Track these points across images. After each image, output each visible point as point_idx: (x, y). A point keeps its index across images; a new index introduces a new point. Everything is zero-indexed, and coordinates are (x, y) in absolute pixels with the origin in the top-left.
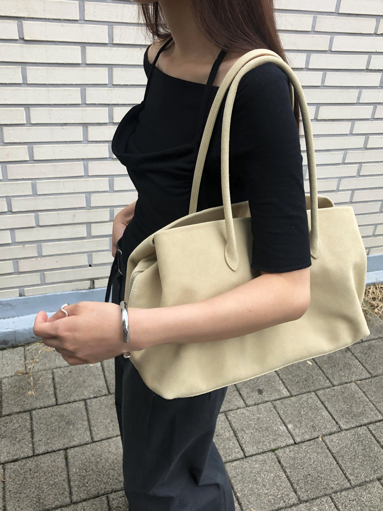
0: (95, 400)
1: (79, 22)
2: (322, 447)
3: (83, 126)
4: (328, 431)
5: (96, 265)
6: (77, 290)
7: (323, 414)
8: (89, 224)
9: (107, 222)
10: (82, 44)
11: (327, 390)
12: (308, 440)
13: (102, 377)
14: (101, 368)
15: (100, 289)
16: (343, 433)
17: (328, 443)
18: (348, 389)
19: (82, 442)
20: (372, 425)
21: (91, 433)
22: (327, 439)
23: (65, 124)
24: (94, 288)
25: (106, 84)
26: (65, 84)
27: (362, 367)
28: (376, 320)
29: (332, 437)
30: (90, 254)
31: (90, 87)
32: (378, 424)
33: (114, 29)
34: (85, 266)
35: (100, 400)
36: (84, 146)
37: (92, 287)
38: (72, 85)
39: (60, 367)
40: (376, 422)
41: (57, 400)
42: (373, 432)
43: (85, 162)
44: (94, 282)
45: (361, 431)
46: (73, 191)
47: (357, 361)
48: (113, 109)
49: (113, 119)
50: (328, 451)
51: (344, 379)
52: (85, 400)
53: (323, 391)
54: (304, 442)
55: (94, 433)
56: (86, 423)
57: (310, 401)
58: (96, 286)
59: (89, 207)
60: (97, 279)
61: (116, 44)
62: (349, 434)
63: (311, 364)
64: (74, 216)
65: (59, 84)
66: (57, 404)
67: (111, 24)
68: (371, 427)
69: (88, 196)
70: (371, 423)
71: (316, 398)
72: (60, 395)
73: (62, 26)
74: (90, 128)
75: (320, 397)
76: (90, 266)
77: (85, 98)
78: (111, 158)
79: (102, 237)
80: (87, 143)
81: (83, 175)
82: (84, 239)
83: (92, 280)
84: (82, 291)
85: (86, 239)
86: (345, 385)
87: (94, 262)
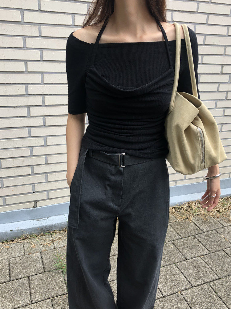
0: (35, 276)
1: (23, 48)
2: (181, 298)
3: (27, 107)
4: (184, 288)
5: (37, 192)
6: (26, 208)
7: (181, 277)
8: (32, 166)
9: (43, 164)
10: (25, 61)
11: (183, 262)
12: (171, 295)
13: (41, 262)
14: (40, 257)
15: (41, 207)
16: (194, 288)
17: (184, 295)
18: (196, 261)
19: (25, 304)
20: (212, 282)
21: (31, 298)
22: (183, 293)
23: (17, 106)
24: (37, 207)
25: (40, 83)
26: (16, 83)
27: (204, 247)
28: (211, 219)
29: (187, 291)
30: (33, 185)
31: (30, 85)
32: (216, 282)
33: (44, 52)
34: (31, 193)
35: (38, 276)
36: (28, 119)
37: (35, 206)
38: (20, 83)
39: (15, 257)
40: (214, 281)
41: (10, 278)
42: (213, 287)
43: (29, 129)
44: (36, 203)
45: (205, 286)
46: (22, 146)
47: (201, 244)
48: (44, 98)
49: (45, 103)
50: (184, 301)
51: (193, 255)
52: (28, 277)
53: (180, 263)
54: (169, 295)
55: (33, 297)
56: (28, 291)
57: (172, 269)
58: (38, 206)
59: (32, 156)
60: (39, 201)
61: (45, 60)
62: (197, 289)
63: (172, 247)
64: (23, 161)
65: (12, 84)
66: (10, 281)
67: (41, 50)
68: (211, 284)
69: (31, 149)
70: (211, 281)
71: (176, 267)
72: (12, 274)
73: (13, 51)
74: (31, 109)
75: (178, 267)
76: (34, 193)
77: (28, 91)
78: (45, 126)
79: (41, 174)
80: (30, 117)
81: (28, 136)
82: (30, 176)
83: (36, 202)
84: (29, 209)
85: (31, 176)
86: (194, 259)
87: (36, 190)
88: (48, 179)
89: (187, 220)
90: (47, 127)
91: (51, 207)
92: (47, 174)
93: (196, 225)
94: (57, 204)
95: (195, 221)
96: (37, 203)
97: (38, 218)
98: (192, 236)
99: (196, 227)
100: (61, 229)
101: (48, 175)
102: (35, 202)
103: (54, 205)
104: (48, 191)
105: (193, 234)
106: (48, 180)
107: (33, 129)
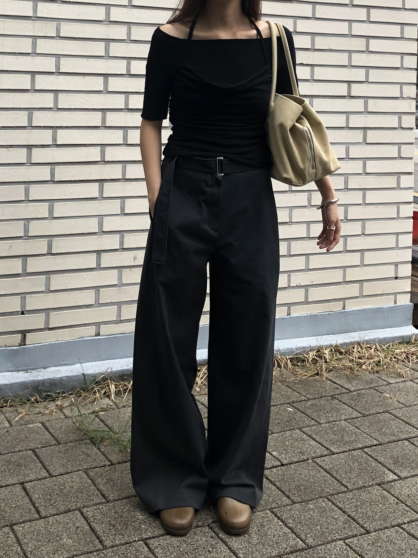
1: (31, 55)
3: (27, 148)
5: (28, 312)
6: (6, 346)
8: (25, 257)
9: (44, 255)
10: (32, 73)
15: (33, 345)
23: (11, 146)
24: (25, 345)
25: (52, 108)
26: (14, 108)
30: (23, 296)
31: (37, 111)
33: (61, 60)
34: (17, 313)
36: (27, 168)
37: (23, 343)
38: (21, 108)
43: (26, 186)
44: (25, 335)
46: (12, 218)
48: (56, 132)
49: (56, 141)
51: (331, 419)
57: (295, 435)
58: (27, 343)
59: (27, 237)
60: (30, 331)
61: (62, 73)
64: (11, 247)
65: (9, 108)
67: (58, 56)
69: (27, 223)
73: (17, 58)
74: (34, 150)
75: (306, 432)
76: (23, 313)
77: (32, 121)
78: (53, 181)
79: (37, 275)
80: (30, 166)
81: (24, 199)
82: (18, 277)
83: (24, 333)
84: (12, 348)
85: (20, 277)
86: (334, 423)
87: (28, 308)
88: (49, 285)
89: (317, 377)
90: (56, 184)
91: (52, 346)
92: (48, 276)
93: (335, 383)
94: (63, 342)
95: (332, 378)
96: (27, 337)
97: (25, 368)
98: (328, 396)
99: (336, 385)
100: (72, 390)
101: (50, 278)
102: (22, 334)
103: (57, 342)
104: (48, 311)
105: (331, 394)
106: (49, 288)
107: (33, 187)
